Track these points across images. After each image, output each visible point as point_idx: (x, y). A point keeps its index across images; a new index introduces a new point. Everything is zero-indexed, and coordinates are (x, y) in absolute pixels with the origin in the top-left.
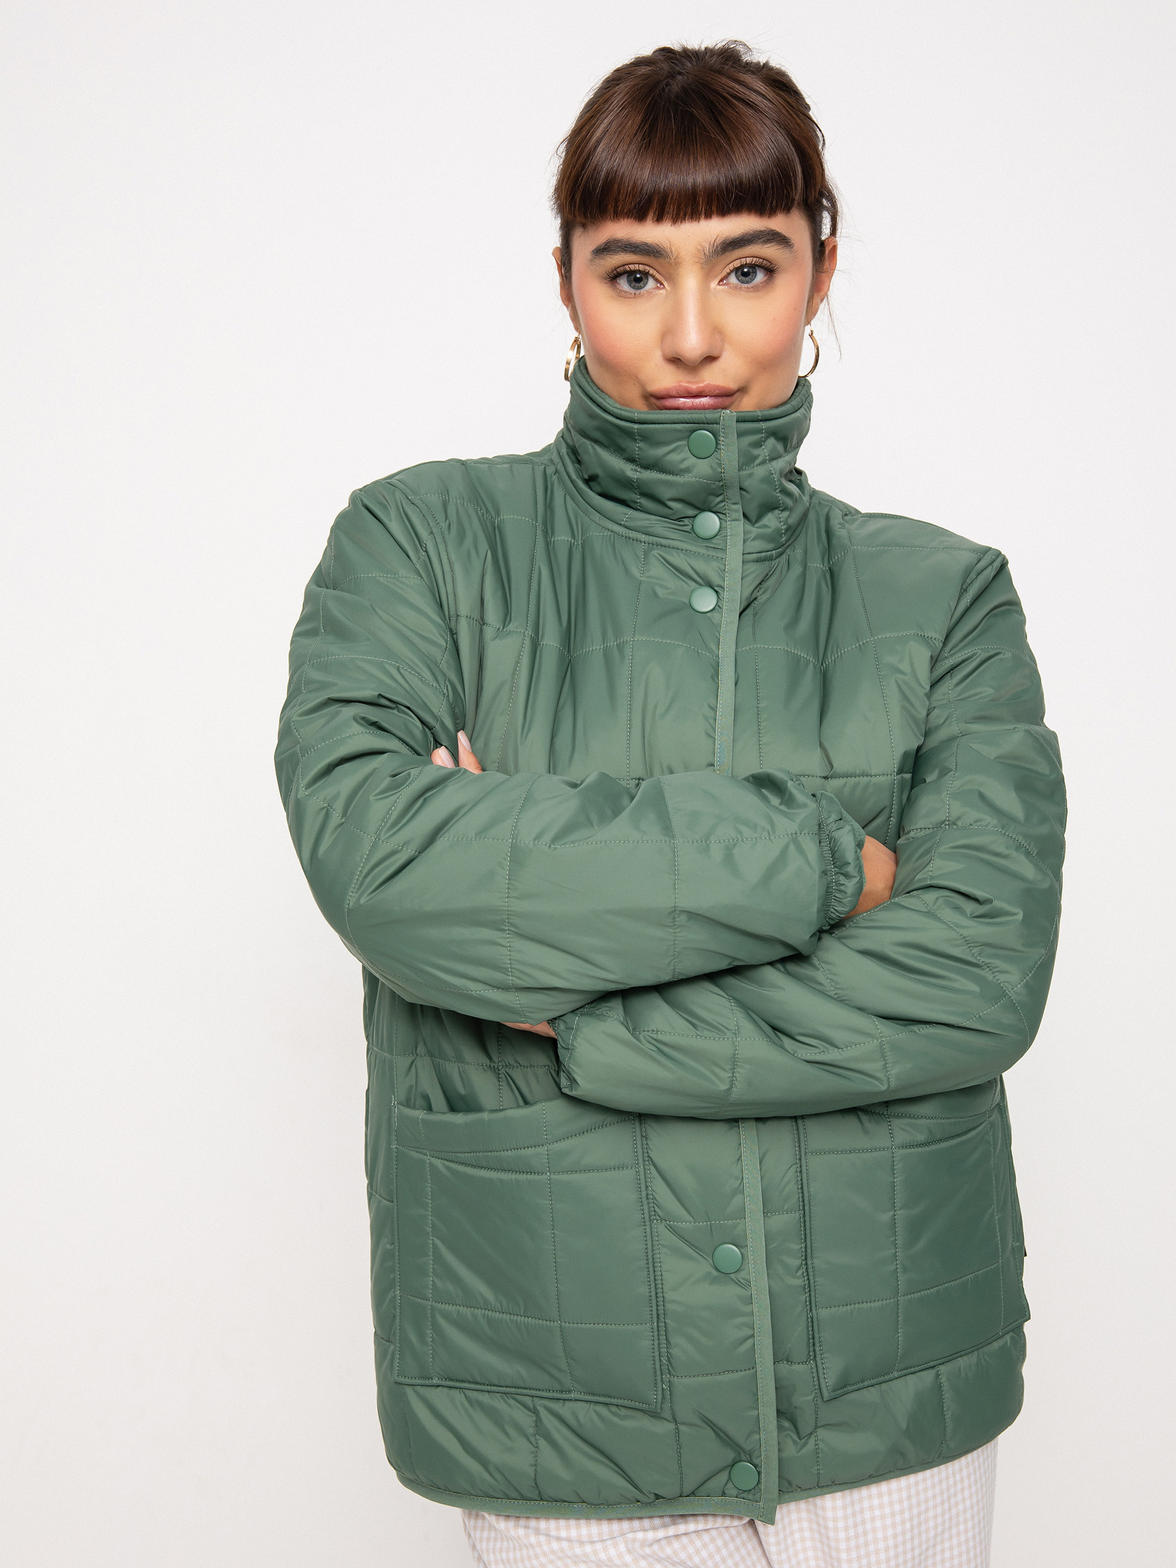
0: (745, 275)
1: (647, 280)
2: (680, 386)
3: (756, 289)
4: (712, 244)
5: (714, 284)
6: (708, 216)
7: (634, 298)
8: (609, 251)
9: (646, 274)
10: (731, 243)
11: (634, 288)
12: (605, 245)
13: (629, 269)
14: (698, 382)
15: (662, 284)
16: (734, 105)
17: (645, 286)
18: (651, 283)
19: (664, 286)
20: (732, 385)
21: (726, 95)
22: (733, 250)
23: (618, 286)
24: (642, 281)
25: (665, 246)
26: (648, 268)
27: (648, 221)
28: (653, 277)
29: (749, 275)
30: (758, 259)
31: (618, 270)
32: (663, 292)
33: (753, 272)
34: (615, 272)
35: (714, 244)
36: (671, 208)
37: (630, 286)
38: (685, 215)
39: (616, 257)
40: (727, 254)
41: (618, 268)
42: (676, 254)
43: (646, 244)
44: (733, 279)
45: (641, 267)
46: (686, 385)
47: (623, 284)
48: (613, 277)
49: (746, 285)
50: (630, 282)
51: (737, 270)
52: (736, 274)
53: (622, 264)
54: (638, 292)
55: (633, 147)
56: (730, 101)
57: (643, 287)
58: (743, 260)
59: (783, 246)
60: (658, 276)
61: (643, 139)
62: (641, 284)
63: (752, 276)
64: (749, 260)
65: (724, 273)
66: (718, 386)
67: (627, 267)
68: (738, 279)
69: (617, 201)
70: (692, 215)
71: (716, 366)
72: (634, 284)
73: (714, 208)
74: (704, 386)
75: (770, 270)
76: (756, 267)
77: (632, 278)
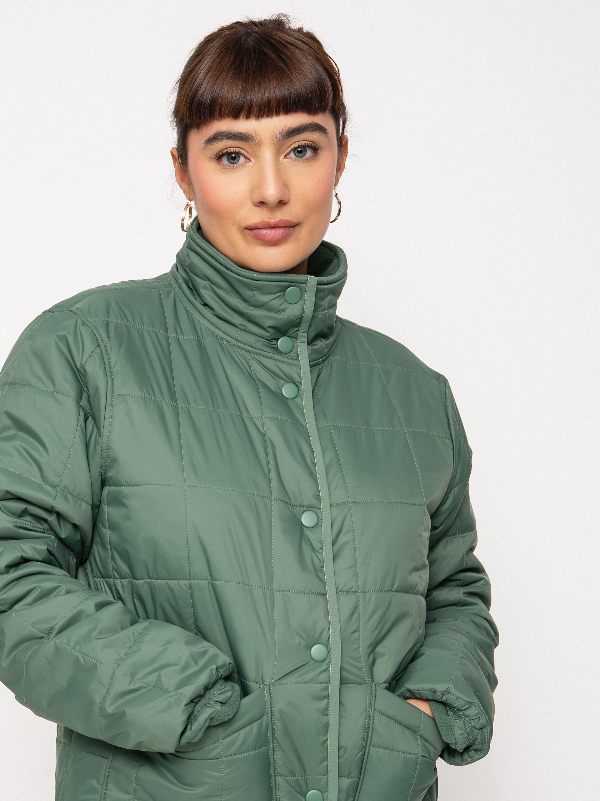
0: (300, 152)
1: (239, 158)
2: (264, 221)
3: (308, 160)
4: (281, 131)
5: (282, 158)
6: (278, 114)
7: (233, 168)
8: (217, 139)
9: (238, 154)
10: (292, 131)
11: (231, 163)
12: (214, 136)
13: (229, 151)
14: (274, 218)
15: (249, 159)
16: (289, 48)
17: (238, 162)
18: (242, 159)
19: (251, 161)
20: (295, 221)
21: (282, 41)
22: (294, 136)
23: (222, 162)
24: (236, 158)
25: (253, 134)
26: (241, 150)
27: (241, 118)
28: (244, 155)
29: (302, 152)
30: (309, 142)
31: (222, 151)
32: (251, 164)
33: (304, 151)
34: (220, 153)
35: (282, 132)
36: (256, 110)
37: (229, 162)
38: (264, 114)
39: (221, 143)
40: (290, 138)
41: (223, 150)
42: (259, 139)
43: (240, 133)
44: (292, 155)
45: (237, 150)
46: (267, 220)
47: (225, 160)
48: (219, 157)
49: (302, 158)
50: (228, 159)
51: (295, 149)
52: (294, 152)
53: (225, 147)
54: (235, 165)
55: (230, 74)
56: (286, 45)
57: (237, 163)
58: (300, 143)
59: (323, 133)
60: (247, 155)
61: (236, 69)
62: (236, 161)
63: (304, 153)
64: (304, 143)
65: (288, 151)
66: (287, 220)
67: (228, 149)
68: (295, 155)
69: (221, 108)
70: (268, 113)
71: (285, 209)
72: (231, 161)
73: (281, 110)
74: (279, 221)
75: (315, 149)
76: (307, 148)
77: (230, 157)
